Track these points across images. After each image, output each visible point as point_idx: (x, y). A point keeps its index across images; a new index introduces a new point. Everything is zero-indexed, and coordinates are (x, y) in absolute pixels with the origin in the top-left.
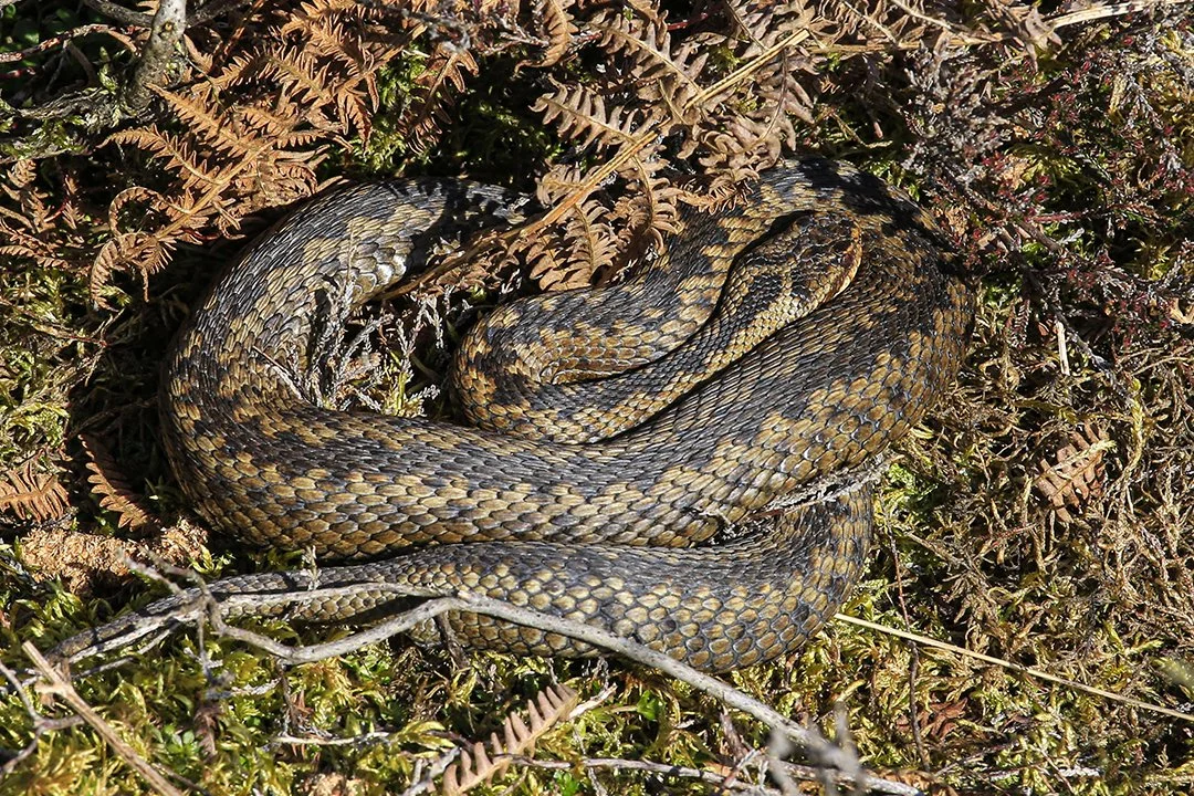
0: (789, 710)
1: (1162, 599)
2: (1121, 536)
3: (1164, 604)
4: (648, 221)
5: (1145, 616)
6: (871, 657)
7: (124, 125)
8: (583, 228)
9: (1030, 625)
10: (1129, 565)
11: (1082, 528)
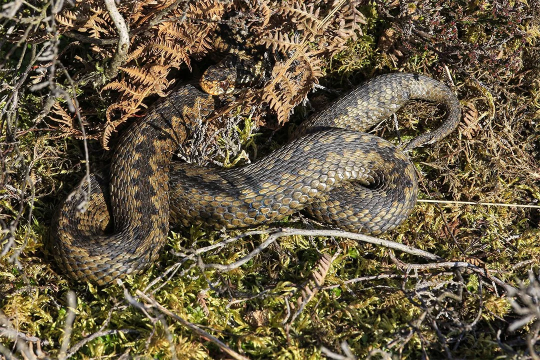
0: (401, 241)
1: (514, 162)
2: (493, 143)
3: (515, 164)
4: (311, 74)
5: (510, 170)
6: (421, 212)
7: (107, 82)
8: (287, 83)
9: (473, 185)
10: (499, 153)
11: (479, 144)
